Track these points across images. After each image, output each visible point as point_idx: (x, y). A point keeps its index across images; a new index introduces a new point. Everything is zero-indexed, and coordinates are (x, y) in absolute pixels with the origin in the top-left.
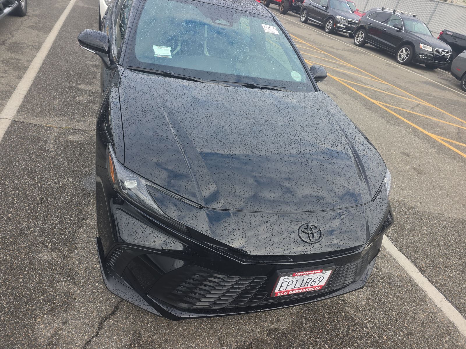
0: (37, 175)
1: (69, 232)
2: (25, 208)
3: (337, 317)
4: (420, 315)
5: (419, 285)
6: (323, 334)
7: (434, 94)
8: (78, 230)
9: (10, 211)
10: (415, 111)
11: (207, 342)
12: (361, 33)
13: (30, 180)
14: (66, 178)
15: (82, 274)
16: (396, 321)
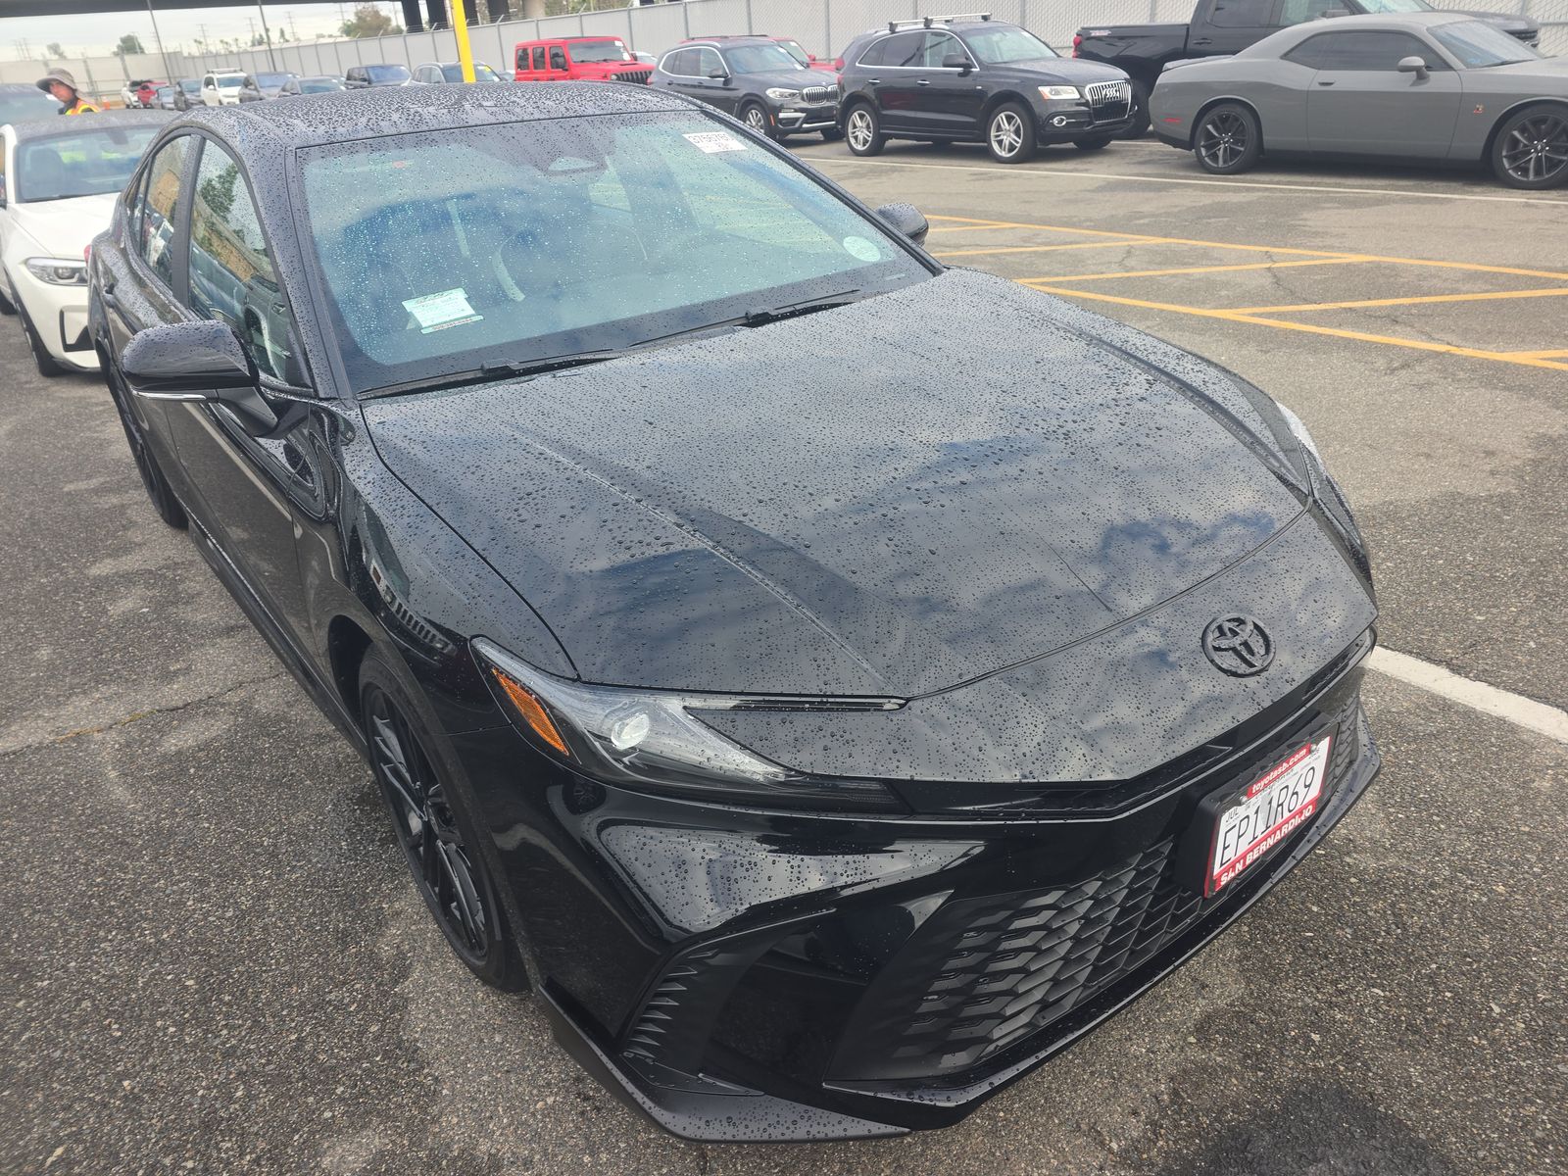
0: (135, 912)
1: (376, 1039)
2: (165, 1035)
3: (1345, 897)
4: (1536, 784)
5: (1478, 708)
6: (1342, 962)
7: (1146, 208)
8: (401, 1019)
9: (119, 1069)
10: (1132, 269)
11: (1051, 1155)
12: (862, 117)
13: (119, 937)
14: (246, 875)
15: (513, 1153)
16: (1493, 829)
